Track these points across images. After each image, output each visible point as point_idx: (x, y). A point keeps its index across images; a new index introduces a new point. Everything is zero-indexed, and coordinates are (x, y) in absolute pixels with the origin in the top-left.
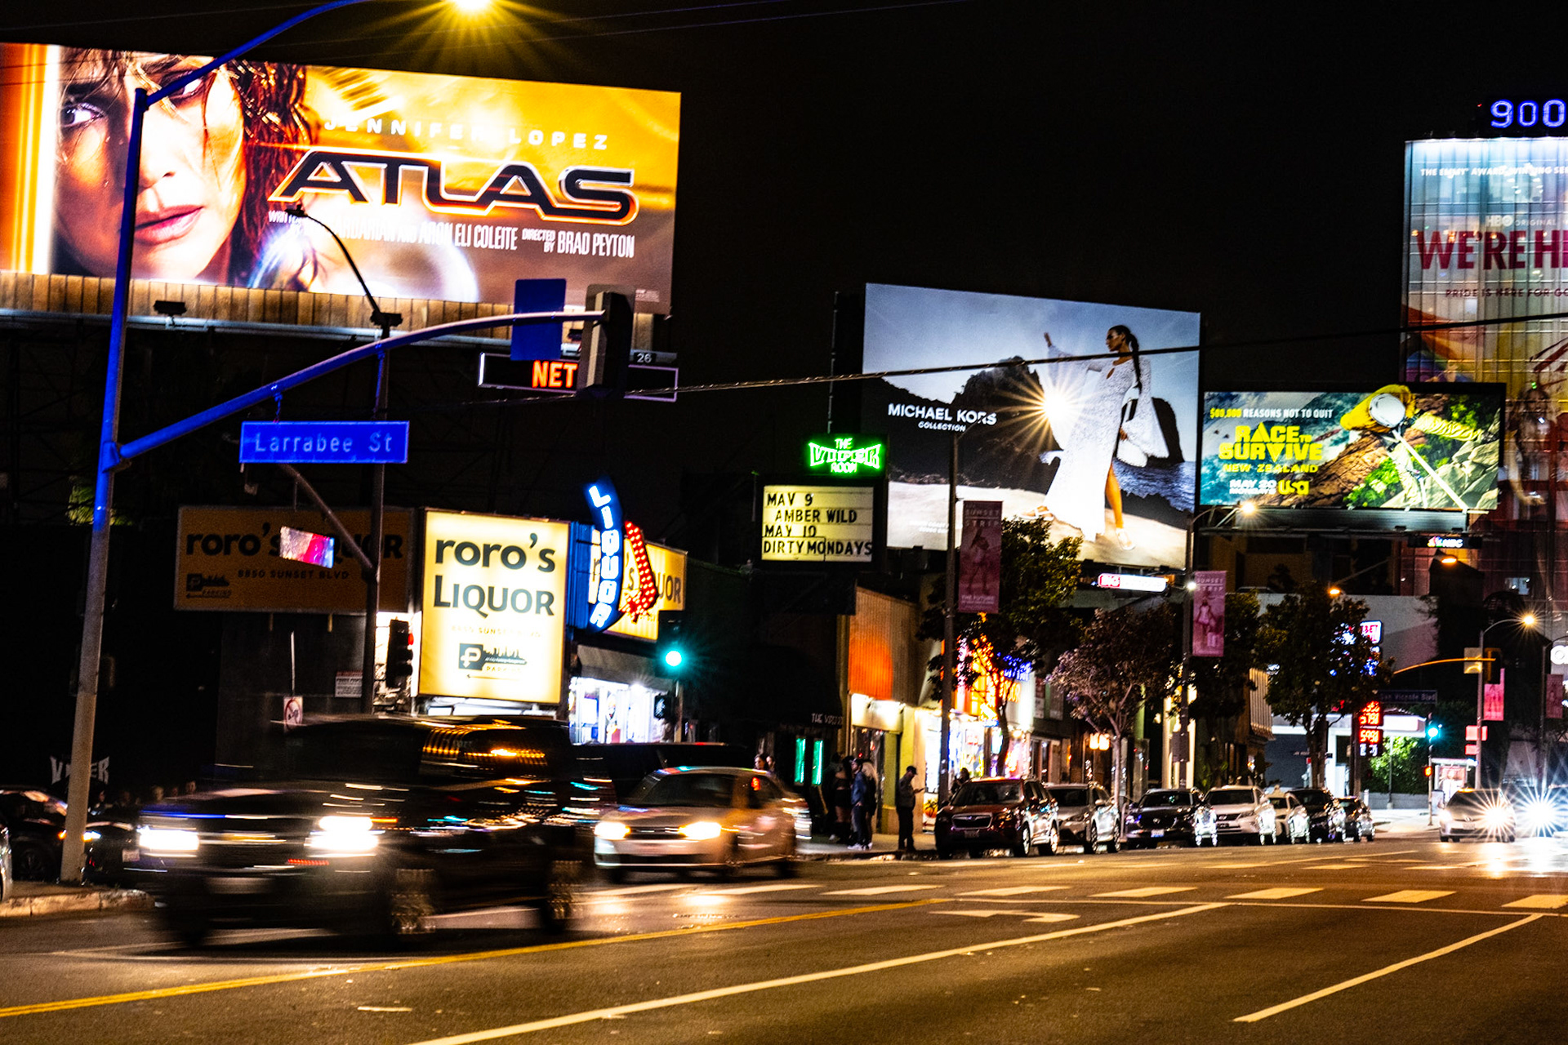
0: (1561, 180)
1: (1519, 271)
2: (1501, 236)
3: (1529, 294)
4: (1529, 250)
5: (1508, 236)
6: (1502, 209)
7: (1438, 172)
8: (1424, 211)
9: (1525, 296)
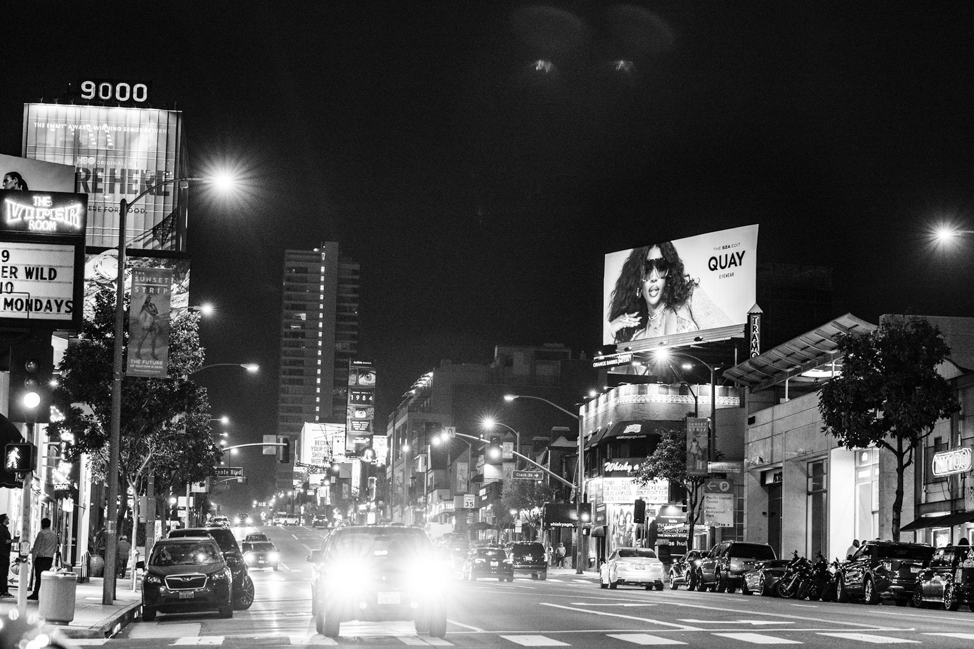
0: (128, 136)
1: (98, 195)
2: (87, 171)
3: (105, 210)
4: (105, 181)
5: (91, 171)
6: (88, 153)
7: (46, 126)
8: (36, 150)
9: (102, 211)
